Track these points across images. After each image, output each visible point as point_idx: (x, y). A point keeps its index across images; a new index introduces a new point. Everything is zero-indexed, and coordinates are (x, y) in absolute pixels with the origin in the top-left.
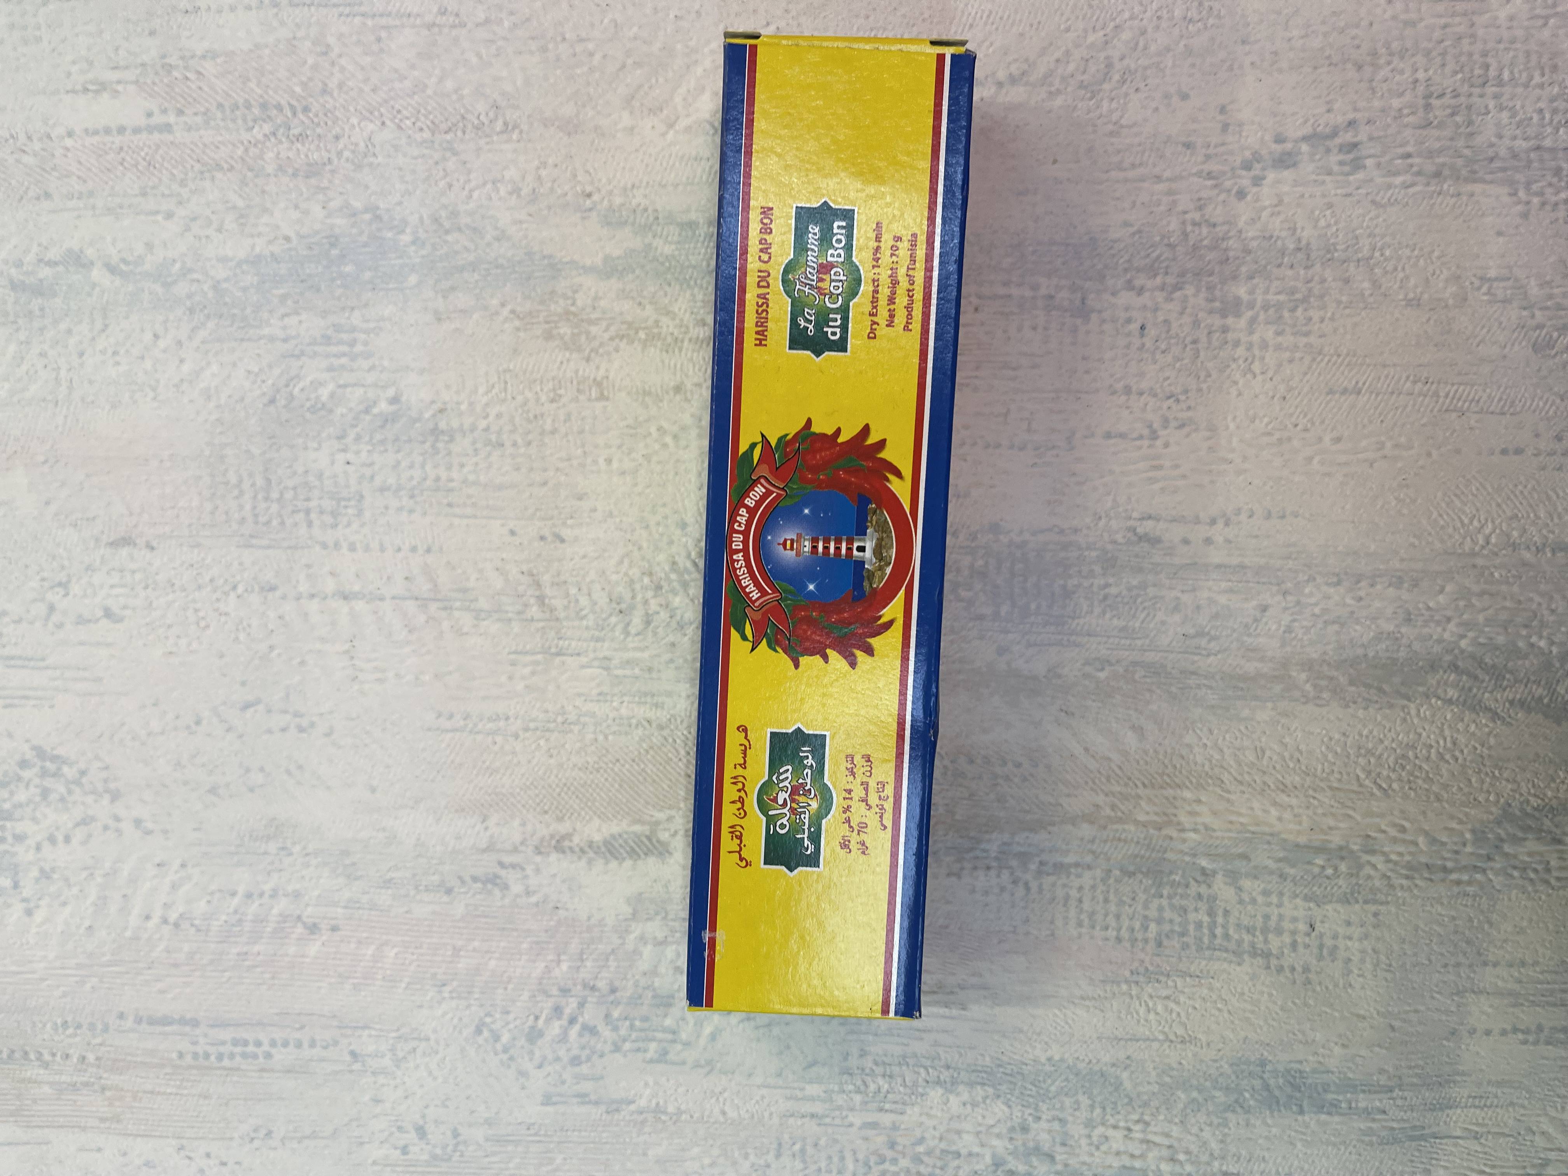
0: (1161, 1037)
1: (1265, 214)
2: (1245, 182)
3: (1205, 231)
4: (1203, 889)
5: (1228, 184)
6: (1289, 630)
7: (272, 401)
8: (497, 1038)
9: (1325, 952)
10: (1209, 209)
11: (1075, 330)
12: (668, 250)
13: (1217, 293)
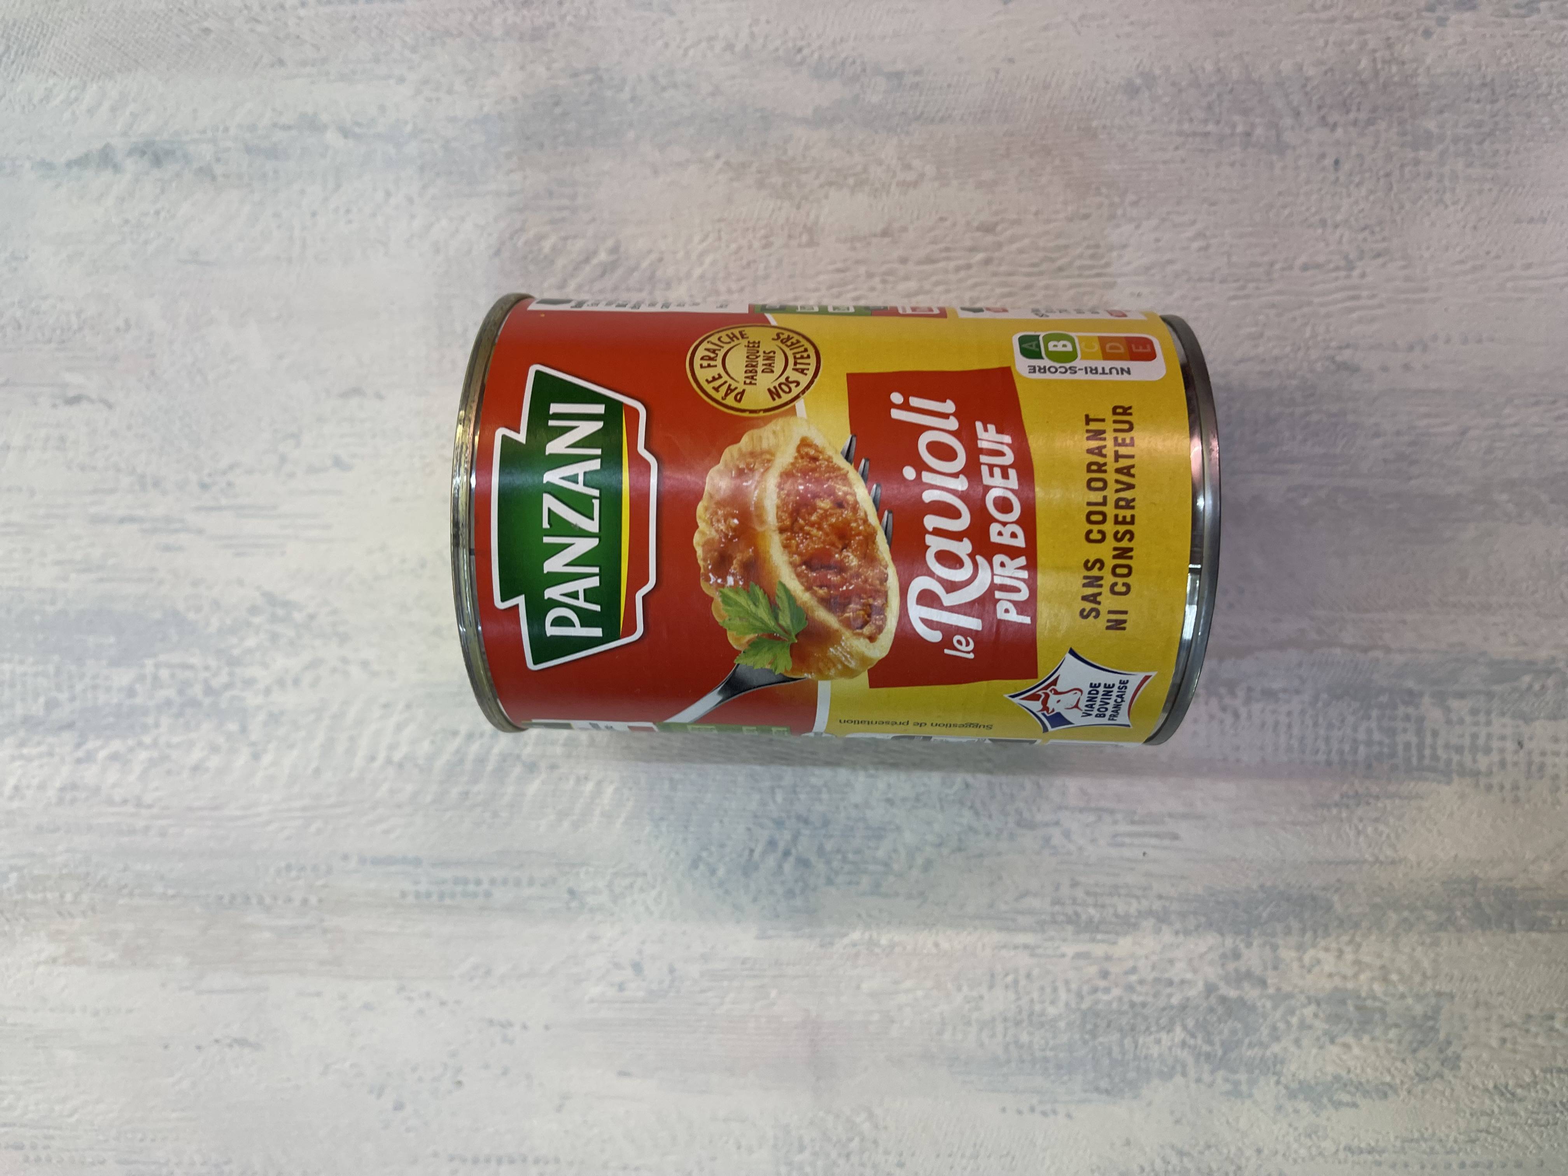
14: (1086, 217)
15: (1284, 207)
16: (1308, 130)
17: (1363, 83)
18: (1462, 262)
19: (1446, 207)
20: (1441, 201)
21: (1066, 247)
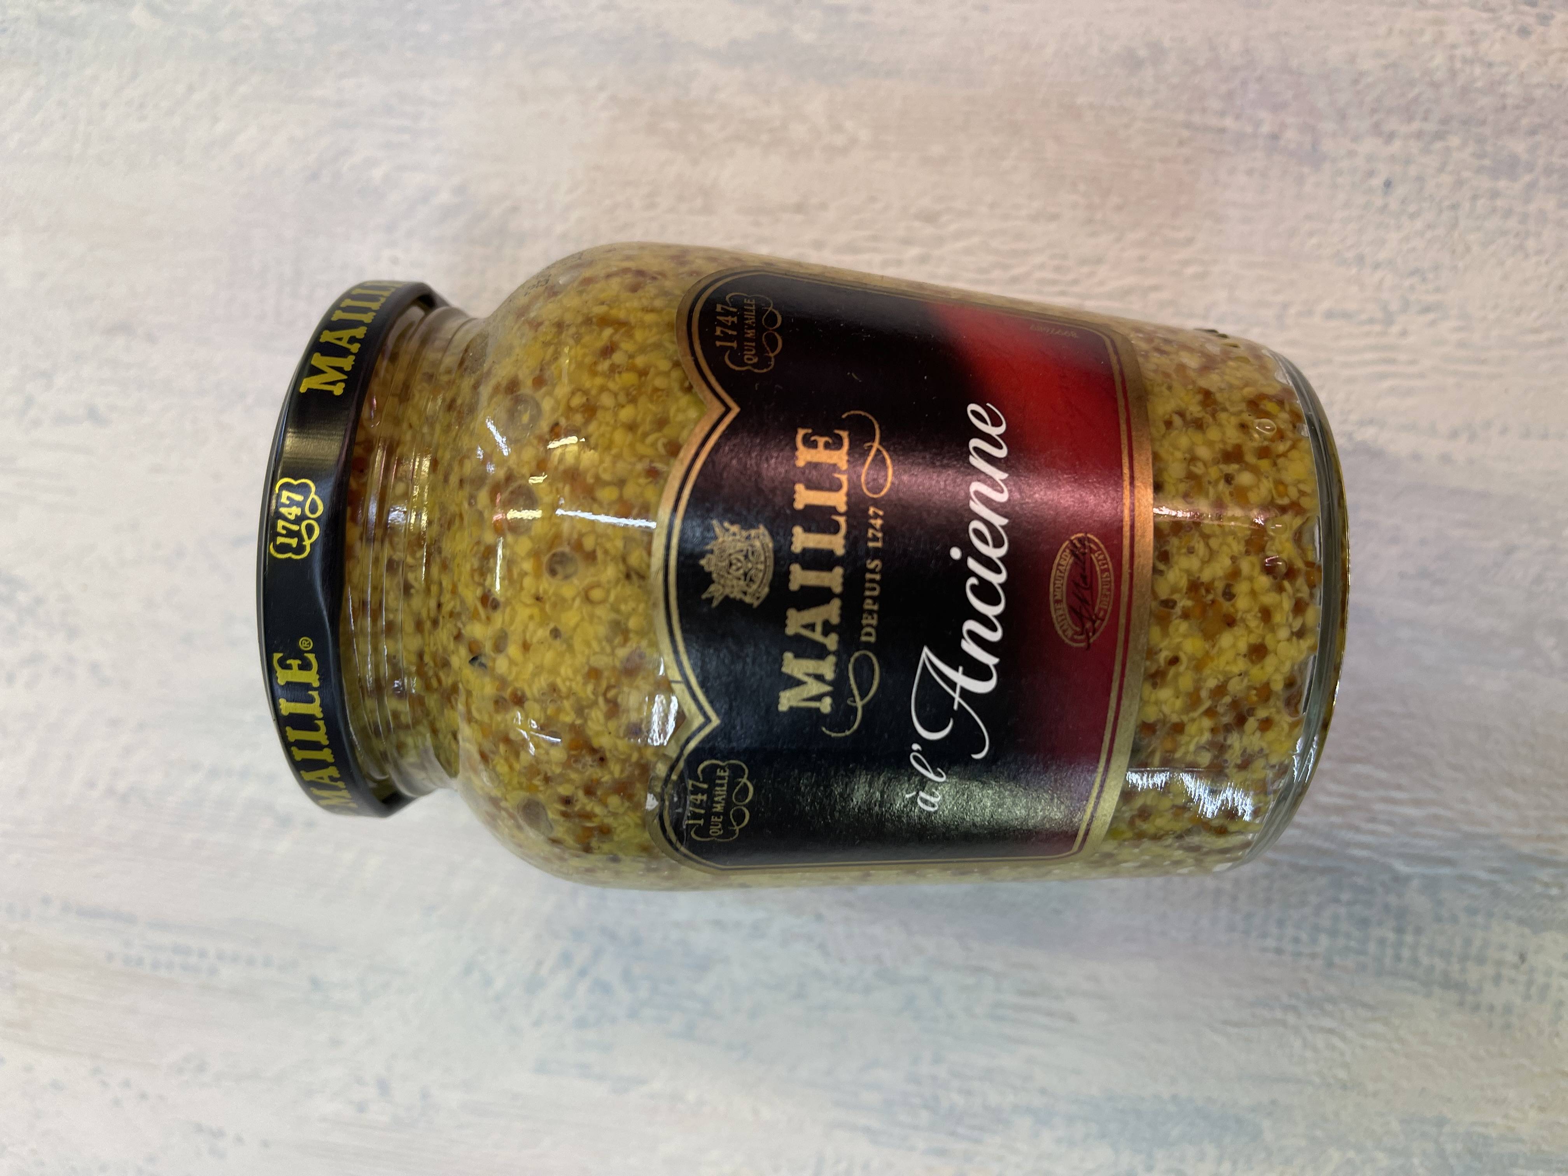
0: (1317, 1080)
1: (1553, 59)
2: (1530, 20)
3: (1478, 70)
4: (1392, 900)
5: (1508, 19)
6: (1538, 580)
7: (315, 176)
8: (488, 982)
9: (1534, 990)
10: (1484, 46)
11: (1300, 180)
12: (808, 37)
13: (1489, 148)
14: (1054, 217)
15: (1311, 234)
16: (1356, 139)
17: (1436, 86)
18: (1537, 331)
19: (1527, 256)
20: (1521, 247)
21: (1026, 253)
